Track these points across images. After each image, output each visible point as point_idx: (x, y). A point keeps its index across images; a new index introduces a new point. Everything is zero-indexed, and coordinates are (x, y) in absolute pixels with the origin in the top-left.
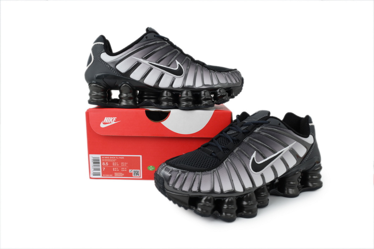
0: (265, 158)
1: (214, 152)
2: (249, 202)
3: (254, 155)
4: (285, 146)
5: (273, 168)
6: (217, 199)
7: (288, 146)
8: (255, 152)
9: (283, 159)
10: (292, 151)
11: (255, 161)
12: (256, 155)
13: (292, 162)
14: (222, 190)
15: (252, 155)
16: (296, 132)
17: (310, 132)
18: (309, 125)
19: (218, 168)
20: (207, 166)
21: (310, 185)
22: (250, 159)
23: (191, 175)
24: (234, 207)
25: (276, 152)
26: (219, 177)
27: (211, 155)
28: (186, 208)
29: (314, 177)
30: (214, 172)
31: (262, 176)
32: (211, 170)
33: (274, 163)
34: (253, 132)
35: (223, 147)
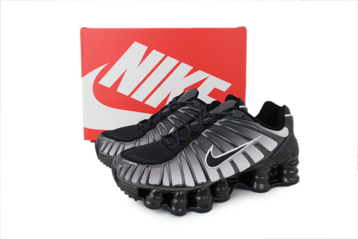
0: (223, 152)
1: (170, 144)
2: (203, 197)
3: (211, 149)
4: (249, 139)
5: (232, 163)
6: (167, 193)
7: (252, 139)
8: (213, 145)
9: (245, 154)
10: (258, 146)
11: (211, 155)
12: (213, 149)
13: (258, 156)
14: (171, 184)
15: (209, 149)
16: (265, 124)
17: (284, 125)
18: (284, 116)
19: (170, 161)
20: (159, 159)
21: (286, 180)
22: (206, 153)
23: (141, 167)
24: (184, 201)
25: (238, 146)
26: (170, 170)
27: (167, 147)
28: (136, 200)
29: (291, 172)
30: (164, 165)
31: (219, 171)
32: (162, 163)
33: (233, 157)
34: (213, 124)
35: (181, 139)
